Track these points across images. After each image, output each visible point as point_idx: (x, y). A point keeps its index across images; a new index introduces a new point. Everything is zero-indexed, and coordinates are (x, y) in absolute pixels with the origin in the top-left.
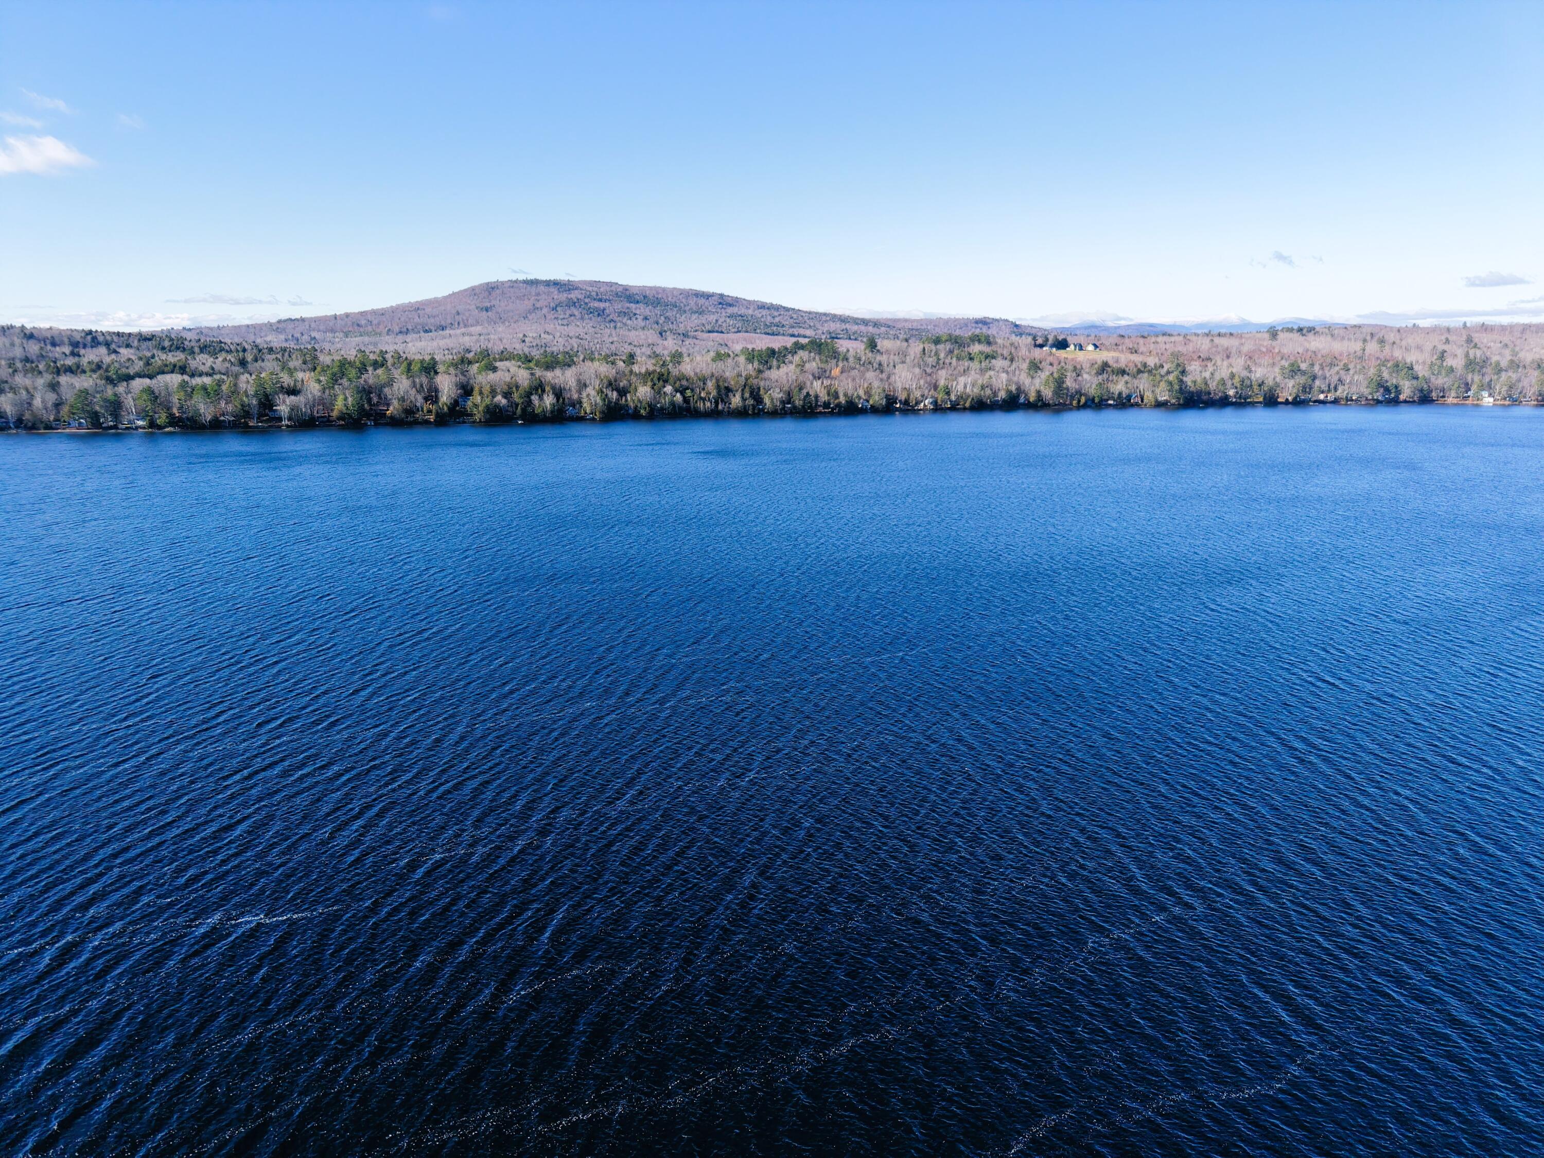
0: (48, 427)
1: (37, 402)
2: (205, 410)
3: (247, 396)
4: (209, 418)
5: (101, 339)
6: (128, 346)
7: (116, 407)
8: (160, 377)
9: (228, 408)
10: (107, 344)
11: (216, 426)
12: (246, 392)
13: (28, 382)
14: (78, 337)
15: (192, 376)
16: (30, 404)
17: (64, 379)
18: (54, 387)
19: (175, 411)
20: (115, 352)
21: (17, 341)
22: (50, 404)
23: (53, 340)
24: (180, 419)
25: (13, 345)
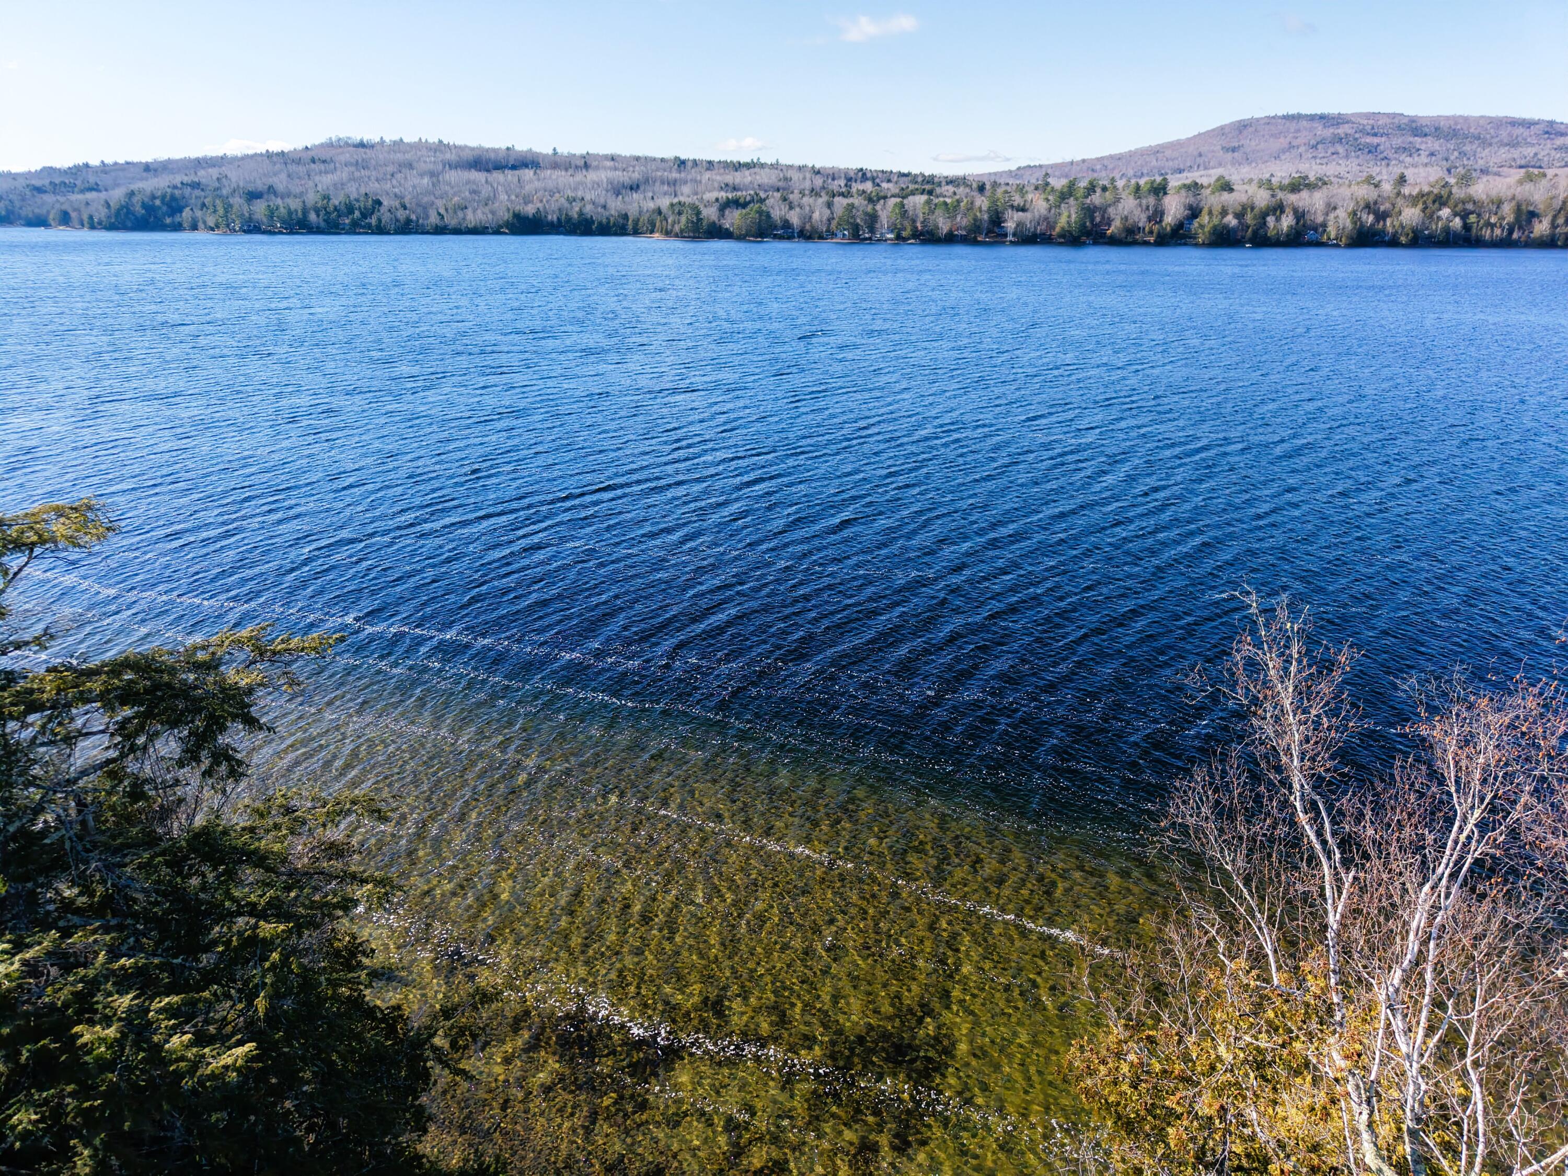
0: (821, 237)
1: (816, 216)
2: (943, 225)
3: (981, 211)
4: (945, 232)
5: (869, 175)
6: (889, 181)
7: (873, 219)
8: (910, 198)
9: (963, 221)
10: (873, 179)
11: (950, 239)
12: (980, 208)
13: (811, 200)
14: (852, 174)
15: (937, 197)
16: (811, 217)
17: (837, 199)
18: (829, 205)
19: (919, 225)
20: (878, 185)
21: (808, 175)
22: (825, 218)
23: (834, 175)
24: (922, 234)
25: (804, 178)
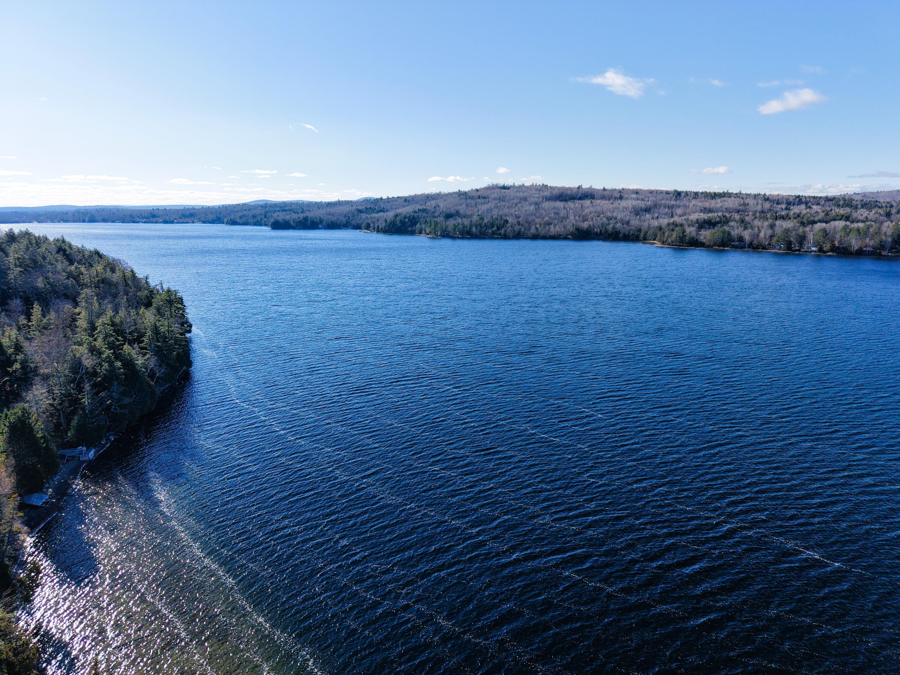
0: (764, 248)
1: (762, 235)
2: (855, 243)
3: (886, 235)
4: (856, 248)
5: (804, 200)
6: (818, 204)
7: (802, 239)
8: (832, 223)
9: (870, 243)
10: (806, 203)
11: (860, 253)
12: (885, 233)
13: (760, 224)
14: (791, 199)
15: (853, 222)
16: (758, 235)
17: (778, 223)
18: (772, 226)
19: (836, 243)
20: (810, 207)
21: (760, 202)
22: (768, 236)
23: (777, 201)
24: (838, 248)
25: (757, 204)
